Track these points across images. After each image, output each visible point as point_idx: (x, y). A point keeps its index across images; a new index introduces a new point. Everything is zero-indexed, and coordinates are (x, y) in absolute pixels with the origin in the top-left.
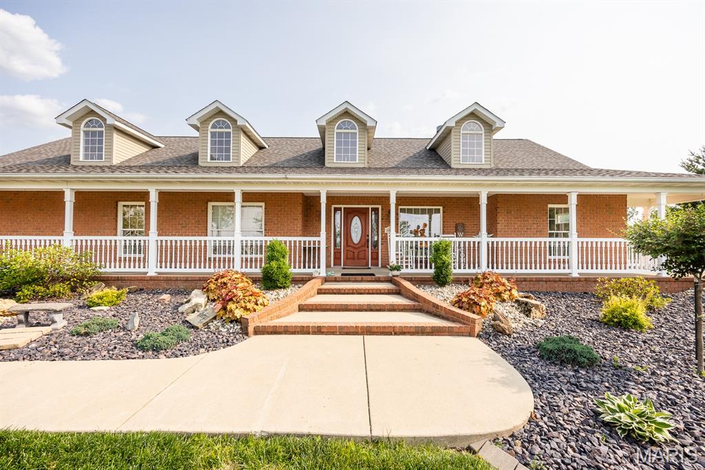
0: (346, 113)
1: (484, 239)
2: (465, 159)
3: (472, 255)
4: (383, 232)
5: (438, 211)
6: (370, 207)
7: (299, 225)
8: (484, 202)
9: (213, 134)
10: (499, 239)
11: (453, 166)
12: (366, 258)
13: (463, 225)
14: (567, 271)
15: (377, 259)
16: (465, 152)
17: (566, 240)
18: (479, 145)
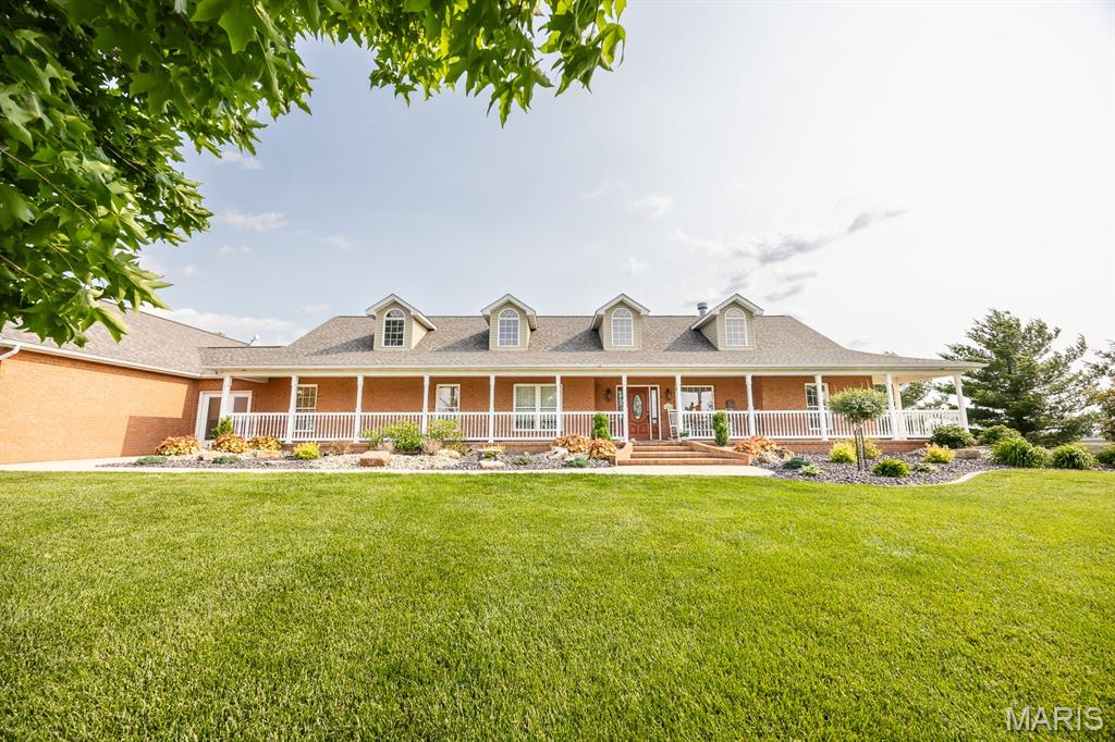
0: (622, 303)
1: (752, 412)
2: (730, 342)
3: (742, 425)
4: (662, 408)
5: (709, 389)
6: (649, 386)
7: (593, 403)
8: (749, 382)
9: (502, 323)
10: (764, 412)
11: (720, 348)
12: (647, 432)
13: (733, 402)
14: (818, 437)
15: (658, 432)
16: (729, 336)
17: (816, 412)
18: (742, 329)
